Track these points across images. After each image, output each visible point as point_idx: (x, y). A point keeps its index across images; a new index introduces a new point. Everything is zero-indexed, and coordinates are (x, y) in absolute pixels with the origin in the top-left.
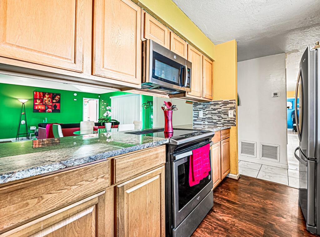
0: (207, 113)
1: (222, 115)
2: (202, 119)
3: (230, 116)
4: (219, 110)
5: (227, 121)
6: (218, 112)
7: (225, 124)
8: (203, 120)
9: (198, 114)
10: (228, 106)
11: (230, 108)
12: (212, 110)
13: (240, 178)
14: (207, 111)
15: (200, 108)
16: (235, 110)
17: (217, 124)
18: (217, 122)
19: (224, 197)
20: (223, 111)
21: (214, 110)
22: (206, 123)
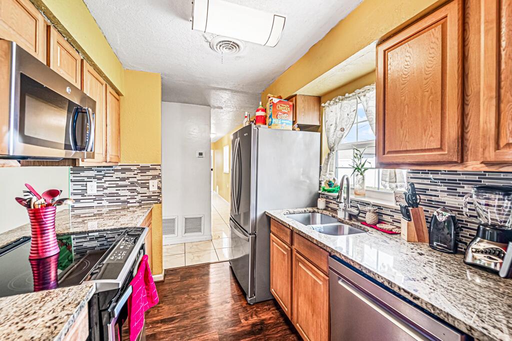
0: (106, 185)
1: (138, 189)
2: (94, 197)
3: (151, 189)
4: (131, 180)
5: (146, 198)
6: (129, 184)
7: (143, 202)
8: (97, 198)
9: (85, 188)
10: (148, 173)
11: (151, 177)
12: (118, 179)
13: (165, 275)
14: (107, 183)
15: (88, 177)
16: (160, 180)
17: (128, 203)
18: (128, 200)
19: (155, 319)
20: (139, 182)
21: (123, 179)
22: (105, 203)
